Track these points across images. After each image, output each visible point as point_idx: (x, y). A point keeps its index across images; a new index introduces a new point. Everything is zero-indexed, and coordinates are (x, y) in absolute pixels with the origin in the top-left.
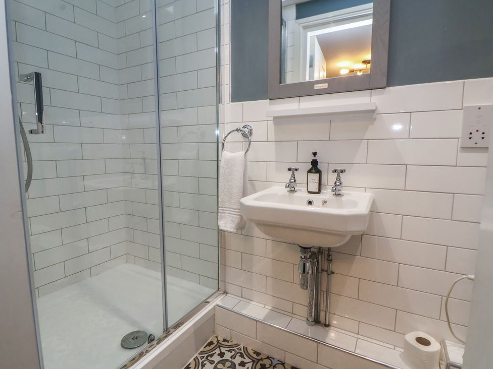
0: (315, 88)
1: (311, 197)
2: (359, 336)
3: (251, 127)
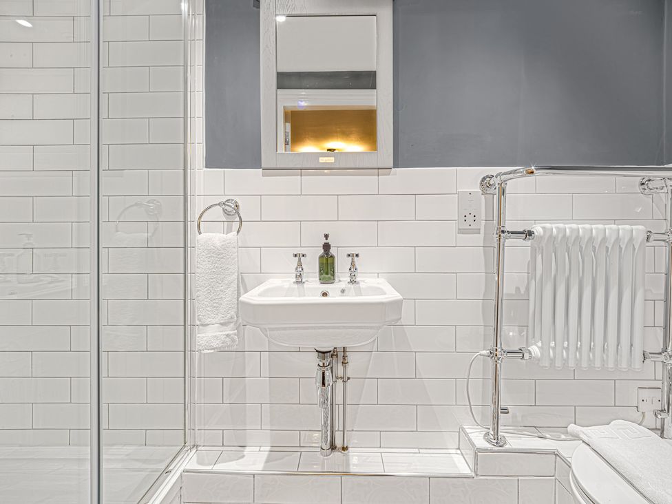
0: (320, 161)
1: (326, 287)
2: (382, 450)
3: (236, 202)
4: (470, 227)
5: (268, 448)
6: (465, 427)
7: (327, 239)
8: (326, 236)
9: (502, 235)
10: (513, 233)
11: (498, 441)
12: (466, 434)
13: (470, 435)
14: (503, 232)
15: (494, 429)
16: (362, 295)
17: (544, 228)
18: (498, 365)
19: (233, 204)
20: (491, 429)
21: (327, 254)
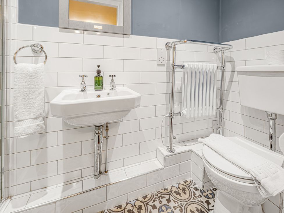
0: (94, 27)
1: (99, 93)
2: (124, 168)
3: (41, 45)
4: (161, 64)
5: (63, 184)
6: (159, 148)
7: (99, 68)
8: (99, 66)
9: (174, 67)
10: (178, 66)
11: (172, 150)
12: (160, 151)
13: (161, 151)
14: (175, 65)
15: (170, 146)
16: (117, 96)
17: (188, 64)
18: (172, 120)
19: (39, 46)
20: (169, 146)
21: (99, 76)
